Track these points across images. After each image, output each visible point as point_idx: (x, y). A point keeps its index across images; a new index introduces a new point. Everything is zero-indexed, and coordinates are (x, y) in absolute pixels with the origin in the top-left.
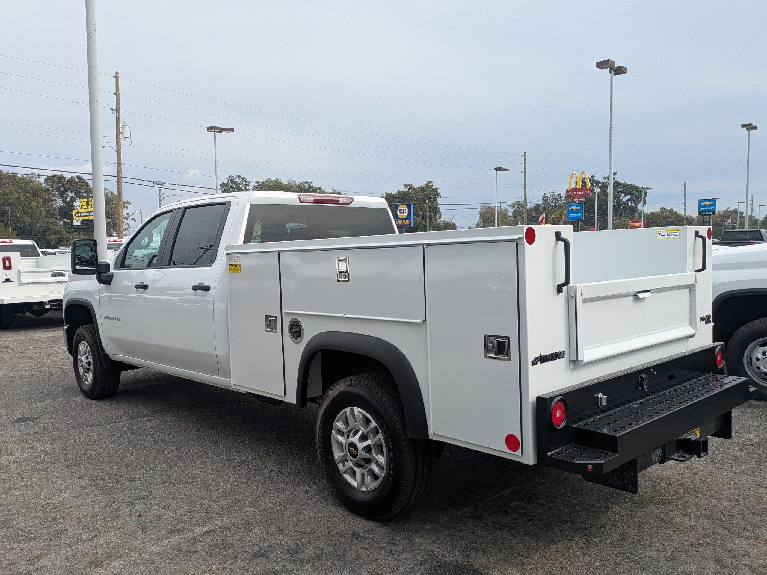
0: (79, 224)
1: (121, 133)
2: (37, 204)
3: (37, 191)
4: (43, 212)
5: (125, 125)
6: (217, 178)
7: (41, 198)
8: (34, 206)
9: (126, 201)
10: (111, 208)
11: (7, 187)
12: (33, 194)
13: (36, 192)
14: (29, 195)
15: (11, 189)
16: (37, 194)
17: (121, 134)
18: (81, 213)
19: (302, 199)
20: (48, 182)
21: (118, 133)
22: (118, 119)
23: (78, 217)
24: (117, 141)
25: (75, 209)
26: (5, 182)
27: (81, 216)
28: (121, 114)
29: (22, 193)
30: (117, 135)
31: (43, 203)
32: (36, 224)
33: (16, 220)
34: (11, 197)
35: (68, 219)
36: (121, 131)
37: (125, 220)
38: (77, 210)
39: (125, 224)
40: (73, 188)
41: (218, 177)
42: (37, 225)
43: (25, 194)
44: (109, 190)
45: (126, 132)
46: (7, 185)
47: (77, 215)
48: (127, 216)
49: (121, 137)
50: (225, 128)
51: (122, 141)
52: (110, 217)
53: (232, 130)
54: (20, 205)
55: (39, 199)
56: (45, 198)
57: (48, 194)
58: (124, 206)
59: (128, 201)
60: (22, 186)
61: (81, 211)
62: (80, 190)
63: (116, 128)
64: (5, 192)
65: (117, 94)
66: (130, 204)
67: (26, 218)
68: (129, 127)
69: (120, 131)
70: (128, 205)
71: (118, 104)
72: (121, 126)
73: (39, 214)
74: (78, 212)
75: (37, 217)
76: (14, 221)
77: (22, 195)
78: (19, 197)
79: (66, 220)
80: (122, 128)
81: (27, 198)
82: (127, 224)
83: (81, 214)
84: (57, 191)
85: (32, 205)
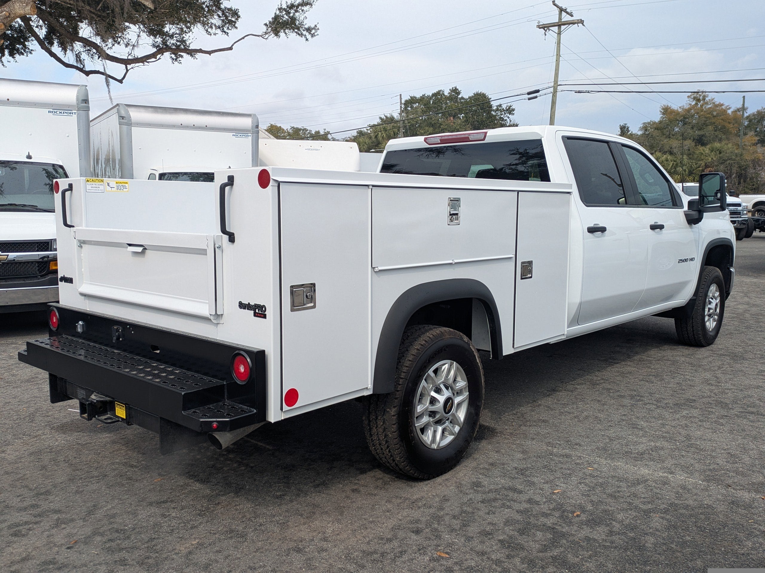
19: (429, 141)
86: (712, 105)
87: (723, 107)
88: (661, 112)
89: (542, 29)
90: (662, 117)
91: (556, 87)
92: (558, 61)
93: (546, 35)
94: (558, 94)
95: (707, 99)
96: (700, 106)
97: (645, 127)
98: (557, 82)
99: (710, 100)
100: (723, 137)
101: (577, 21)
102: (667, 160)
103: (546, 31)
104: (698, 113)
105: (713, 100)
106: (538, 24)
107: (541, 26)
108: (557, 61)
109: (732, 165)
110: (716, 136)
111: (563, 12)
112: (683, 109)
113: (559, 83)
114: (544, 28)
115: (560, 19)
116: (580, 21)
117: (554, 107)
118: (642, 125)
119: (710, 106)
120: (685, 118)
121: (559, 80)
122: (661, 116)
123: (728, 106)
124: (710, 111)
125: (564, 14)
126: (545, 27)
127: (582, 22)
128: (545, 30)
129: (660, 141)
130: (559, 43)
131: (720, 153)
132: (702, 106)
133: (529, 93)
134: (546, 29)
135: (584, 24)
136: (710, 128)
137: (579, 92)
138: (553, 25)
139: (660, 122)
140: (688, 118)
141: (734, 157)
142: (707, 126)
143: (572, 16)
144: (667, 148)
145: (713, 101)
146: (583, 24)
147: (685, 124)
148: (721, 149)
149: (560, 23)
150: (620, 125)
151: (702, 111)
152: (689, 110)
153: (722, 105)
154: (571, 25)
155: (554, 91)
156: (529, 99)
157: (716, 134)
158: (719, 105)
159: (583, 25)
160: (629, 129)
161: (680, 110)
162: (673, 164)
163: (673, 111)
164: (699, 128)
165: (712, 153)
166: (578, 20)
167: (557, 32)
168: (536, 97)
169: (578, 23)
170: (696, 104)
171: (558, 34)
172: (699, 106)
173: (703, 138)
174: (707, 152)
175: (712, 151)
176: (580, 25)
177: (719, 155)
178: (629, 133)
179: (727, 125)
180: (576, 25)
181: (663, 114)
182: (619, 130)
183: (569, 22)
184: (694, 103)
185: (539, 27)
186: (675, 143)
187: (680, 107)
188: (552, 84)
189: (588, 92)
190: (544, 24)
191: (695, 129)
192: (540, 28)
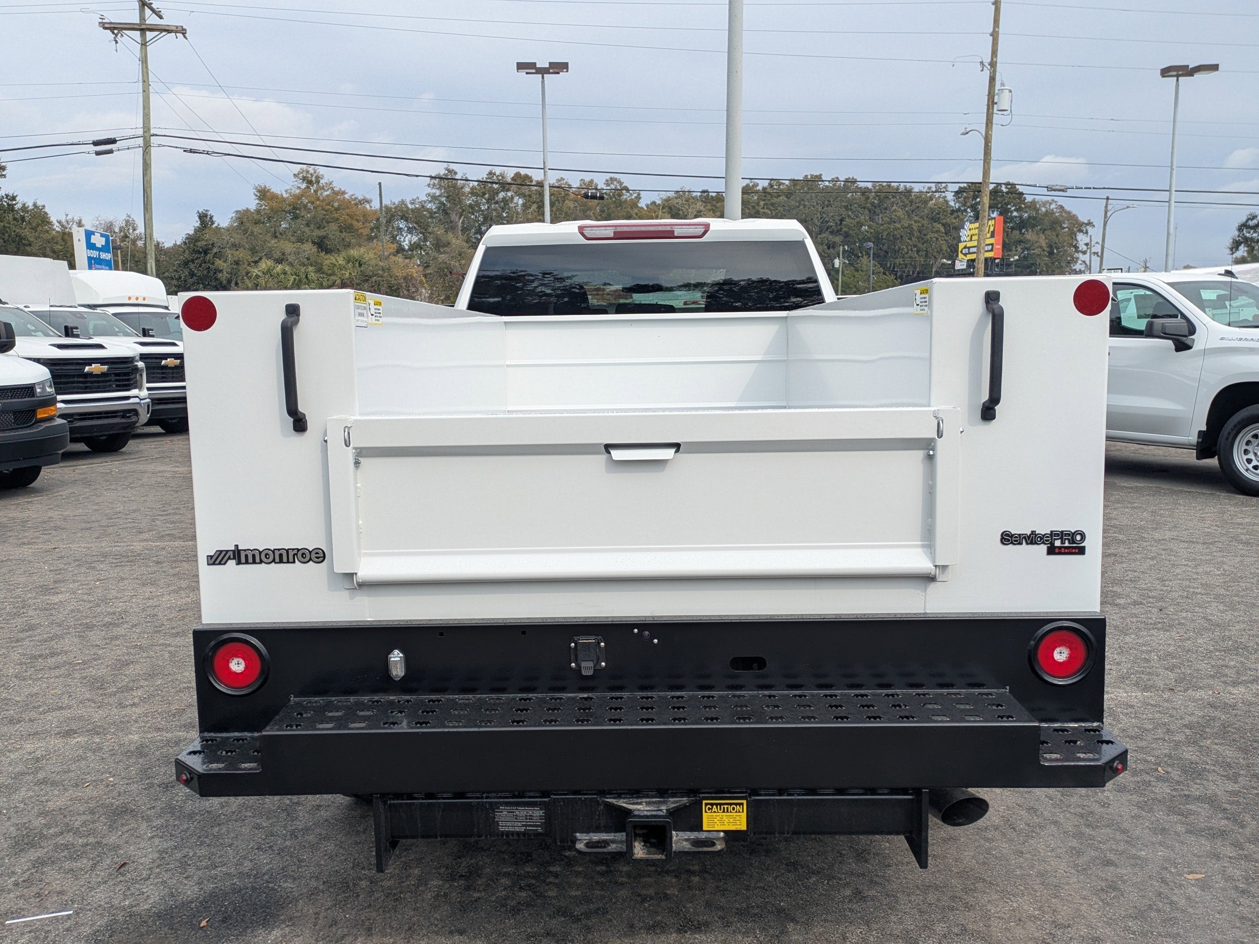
0: (965, 267)
1: (996, 103)
2: (936, 235)
3: (939, 214)
4: (944, 248)
5: (1003, 88)
6: (1172, 169)
7: (943, 225)
8: (931, 238)
9: (1086, 222)
10: (1057, 236)
11: (895, 211)
12: (932, 219)
13: (938, 216)
14: (925, 222)
15: (900, 213)
16: (938, 218)
17: (995, 106)
18: (969, 248)
19: (587, 232)
20: (959, 198)
21: (991, 102)
22: (992, 79)
23: (965, 255)
24: (987, 120)
25: (961, 242)
26: (893, 202)
27: (970, 253)
28: (998, 69)
29: (916, 218)
30: (988, 109)
31: (946, 233)
32: (932, 268)
33: (902, 262)
34: (899, 226)
35: (948, 260)
36: (996, 100)
37: (1081, 255)
38: (964, 244)
39: (1080, 262)
40: (997, 204)
41: (1174, 167)
42: (934, 270)
43: (920, 220)
44: (1059, 204)
45: (1003, 101)
46: (895, 207)
47: (964, 252)
48: (1085, 248)
49: (995, 111)
50: (1200, 66)
51: (996, 118)
52: (1055, 251)
53: (1215, 68)
54: (910, 239)
55: (939, 226)
56: (949, 225)
57: (955, 218)
58: (1081, 231)
59: (1089, 220)
60: (918, 207)
61: (969, 244)
62: (1009, 206)
63: (988, 95)
64: (891, 219)
65: (995, 35)
66: (1094, 226)
67: (917, 259)
68: (1010, 91)
69: (993, 101)
70: (1089, 228)
71: (994, 53)
72: (996, 91)
73: (937, 252)
74: (965, 247)
75: (935, 257)
76: (900, 264)
77: (916, 221)
78: (910, 225)
79: (945, 260)
80: (997, 94)
81: (923, 226)
82: (1084, 262)
83: (969, 250)
84: (972, 211)
85: (929, 236)
86: (330, 190)
87: (346, 196)
88: (256, 196)
89: (109, 31)
90: (259, 204)
91: (148, 138)
92: (146, 92)
93: (117, 42)
94: (154, 151)
95: (322, 181)
96: (314, 191)
97: (239, 218)
98: (149, 130)
99: (326, 183)
100: (353, 241)
101: (174, 28)
102: (285, 273)
103: (116, 35)
104: (313, 203)
105: (331, 184)
106: (101, 21)
107: (107, 26)
108: (144, 91)
109: (379, 285)
110: (343, 239)
111: (146, 7)
112: (290, 193)
113: (153, 131)
114: (112, 29)
115: (142, 18)
116: (179, 29)
117: (148, 172)
118: (234, 215)
119: (328, 193)
120: (295, 208)
121: (152, 126)
122: (257, 201)
123: (353, 195)
124: (329, 201)
125: (148, 11)
126: (116, 29)
127: (183, 32)
128: (113, 33)
129: (265, 243)
130: (144, 61)
131: (360, 265)
132: (316, 192)
133: (96, 143)
134: (116, 31)
135: (187, 35)
136: (333, 227)
137: (191, 151)
138: (132, 28)
139: (258, 212)
140: (299, 209)
141: (380, 272)
142: (328, 223)
143: (161, 17)
144: (277, 255)
145: (331, 186)
146: (183, 34)
147: (296, 217)
148: (360, 259)
149: (143, 27)
150: (198, 212)
151: (318, 199)
152: (299, 197)
153: (344, 193)
154: (164, 33)
155: (144, 144)
156: (98, 153)
157: (343, 237)
158: (339, 192)
159: (185, 37)
160: (214, 219)
161: (285, 195)
162: (295, 279)
163: (274, 197)
164: (318, 225)
165: (349, 265)
166: (177, 27)
167: (140, 42)
168: (110, 152)
169: (176, 32)
170: (308, 187)
171: (142, 44)
172: (312, 191)
173: (325, 240)
174: (340, 262)
175: (348, 262)
176: (180, 35)
177: (359, 269)
178: (214, 226)
179: (355, 223)
180: (173, 34)
181: (260, 199)
182: (197, 219)
183: (160, 27)
184: (304, 186)
185: (104, 26)
186: (289, 247)
187: (286, 191)
188: (140, 132)
189: (207, 154)
190: (111, 23)
191: (312, 226)
192: (105, 28)
